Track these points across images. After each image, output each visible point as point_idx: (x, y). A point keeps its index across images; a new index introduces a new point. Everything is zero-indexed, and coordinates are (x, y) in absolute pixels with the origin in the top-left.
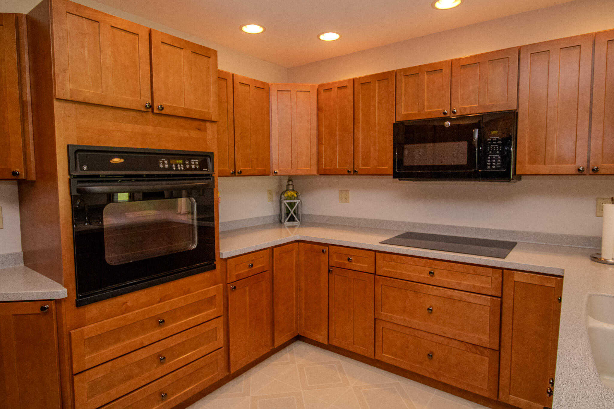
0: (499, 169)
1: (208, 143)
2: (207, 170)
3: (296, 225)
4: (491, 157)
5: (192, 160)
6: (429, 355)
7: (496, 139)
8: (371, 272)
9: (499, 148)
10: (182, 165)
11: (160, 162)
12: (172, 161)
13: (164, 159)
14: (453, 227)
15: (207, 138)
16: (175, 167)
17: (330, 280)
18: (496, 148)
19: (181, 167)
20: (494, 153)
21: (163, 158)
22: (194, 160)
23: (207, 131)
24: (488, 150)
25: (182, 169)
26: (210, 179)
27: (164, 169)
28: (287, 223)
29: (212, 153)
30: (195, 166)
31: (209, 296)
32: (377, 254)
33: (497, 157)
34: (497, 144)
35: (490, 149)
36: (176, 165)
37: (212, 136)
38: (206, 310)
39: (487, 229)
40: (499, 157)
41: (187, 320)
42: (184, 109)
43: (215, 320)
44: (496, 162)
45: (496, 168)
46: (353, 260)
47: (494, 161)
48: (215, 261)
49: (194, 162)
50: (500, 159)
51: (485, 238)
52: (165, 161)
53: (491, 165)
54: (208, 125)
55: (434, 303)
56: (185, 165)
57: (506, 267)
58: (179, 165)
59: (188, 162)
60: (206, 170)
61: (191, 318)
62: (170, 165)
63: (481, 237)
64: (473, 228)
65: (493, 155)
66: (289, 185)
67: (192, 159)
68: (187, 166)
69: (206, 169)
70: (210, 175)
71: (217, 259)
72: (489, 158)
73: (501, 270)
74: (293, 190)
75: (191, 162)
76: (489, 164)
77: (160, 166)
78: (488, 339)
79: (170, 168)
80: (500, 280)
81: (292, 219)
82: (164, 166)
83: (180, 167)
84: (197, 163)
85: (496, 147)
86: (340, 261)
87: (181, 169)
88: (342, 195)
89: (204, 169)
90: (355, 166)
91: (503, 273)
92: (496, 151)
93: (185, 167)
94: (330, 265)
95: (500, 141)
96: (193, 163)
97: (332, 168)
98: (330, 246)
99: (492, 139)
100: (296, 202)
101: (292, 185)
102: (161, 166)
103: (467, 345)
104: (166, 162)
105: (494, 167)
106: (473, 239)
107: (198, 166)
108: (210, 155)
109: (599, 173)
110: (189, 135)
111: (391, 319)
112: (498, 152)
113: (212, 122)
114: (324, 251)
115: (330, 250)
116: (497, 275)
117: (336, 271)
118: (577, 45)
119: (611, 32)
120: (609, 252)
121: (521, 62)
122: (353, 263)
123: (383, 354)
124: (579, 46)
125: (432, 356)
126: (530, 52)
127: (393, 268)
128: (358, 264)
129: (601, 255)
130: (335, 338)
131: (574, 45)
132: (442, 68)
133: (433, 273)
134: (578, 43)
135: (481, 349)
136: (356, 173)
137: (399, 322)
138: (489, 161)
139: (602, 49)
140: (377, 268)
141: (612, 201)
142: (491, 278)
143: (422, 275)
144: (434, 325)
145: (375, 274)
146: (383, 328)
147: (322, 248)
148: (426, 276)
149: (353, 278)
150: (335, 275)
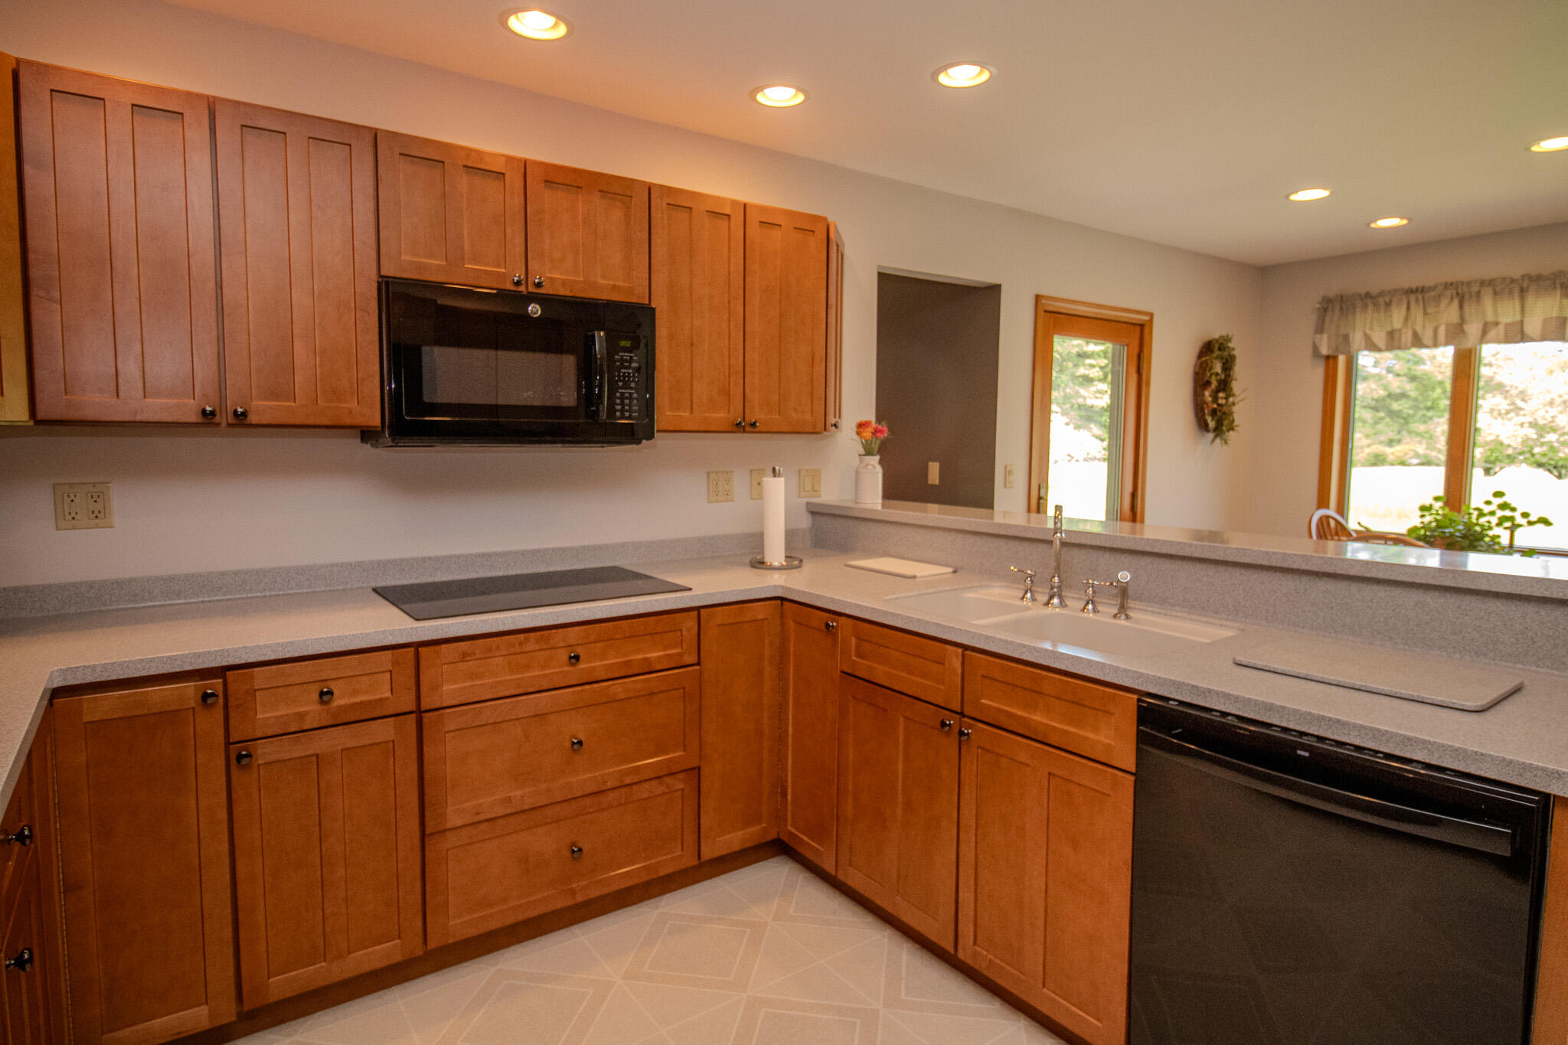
0: (635, 418)
4: (622, 394)
7: (628, 358)
8: (408, 710)
9: (634, 377)
17: (237, 793)
18: (629, 376)
20: (626, 386)
24: (616, 378)
32: (421, 650)
33: (631, 394)
34: (630, 366)
35: (619, 376)
39: (553, 549)
40: (635, 395)
44: (630, 405)
45: (630, 417)
46: (337, 691)
47: (627, 401)
50: (637, 400)
51: (551, 569)
53: (622, 411)
57: (702, 604)
63: (543, 569)
64: (526, 551)
65: (624, 388)
72: (618, 395)
76: (619, 407)
78: (683, 753)
80: (696, 630)
85: (629, 373)
86: (281, 712)
88: (72, 501)
90: (231, 398)
91: (699, 615)
92: (629, 381)
94: (236, 736)
95: (635, 361)
98: (232, 675)
99: (622, 356)
105: (627, 414)
106: (527, 575)
111: (478, 814)
112: (633, 385)
114: (205, 697)
115: (231, 688)
116: (689, 623)
117: (266, 752)
118: (727, 213)
119: (763, 209)
120: (775, 553)
121: (653, 215)
122: (339, 701)
123: (451, 923)
124: (729, 216)
125: (580, 850)
126: (666, 200)
127: (472, 676)
128: (358, 699)
129: (763, 558)
130: (269, 978)
131: (722, 212)
132: (504, 172)
133: (577, 658)
134: (727, 211)
135: (668, 780)
136: (241, 419)
137: (500, 811)
138: (618, 401)
139: (754, 231)
140: (424, 690)
141: (775, 473)
142: (681, 630)
143: (548, 671)
144: (583, 778)
145: (419, 712)
146: (447, 853)
147: (190, 688)
148: (559, 669)
149: (340, 747)
150: (259, 765)
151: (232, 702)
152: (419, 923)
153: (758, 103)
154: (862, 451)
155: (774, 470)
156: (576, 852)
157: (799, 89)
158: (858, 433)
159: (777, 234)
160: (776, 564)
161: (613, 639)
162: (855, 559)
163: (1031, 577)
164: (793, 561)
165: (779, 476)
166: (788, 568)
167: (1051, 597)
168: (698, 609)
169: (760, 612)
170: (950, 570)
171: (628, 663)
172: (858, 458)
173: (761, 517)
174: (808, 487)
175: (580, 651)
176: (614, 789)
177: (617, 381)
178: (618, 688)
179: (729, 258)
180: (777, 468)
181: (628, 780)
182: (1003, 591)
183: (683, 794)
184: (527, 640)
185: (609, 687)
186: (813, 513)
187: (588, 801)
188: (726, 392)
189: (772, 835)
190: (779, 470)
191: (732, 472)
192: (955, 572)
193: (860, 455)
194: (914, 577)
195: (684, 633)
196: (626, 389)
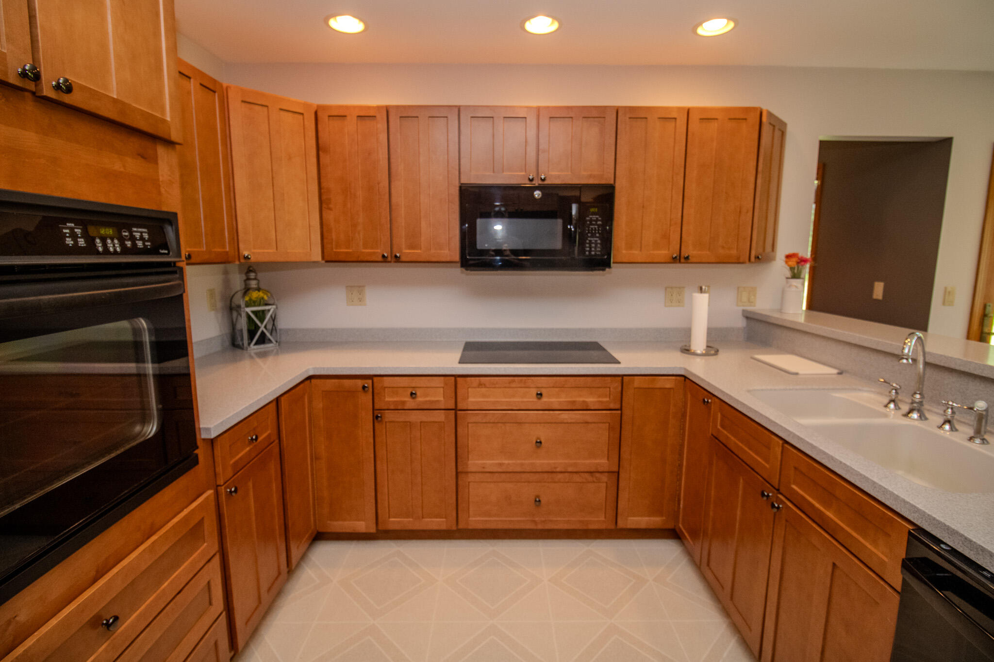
0: (598, 255)
1: (163, 190)
2: (168, 254)
3: (272, 348)
4: (590, 241)
5: (135, 229)
6: (536, 501)
7: (595, 219)
8: (451, 408)
9: (599, 230)
10: (116, 241)
11: (65, 231)
12: (92, 231)
13: (73, 225)
14: (521, 330)
15: (161, 180)
16: (100, 245)
17: (377, 432)
18: (595, 230)
19: (114, 246)
20: (593, 236)
21: (71, 221)
22: (140, 230)
23: (160, 162)
24: (587, 232)
25: (118, 249)
26: (175, 272)
27: (76, 250)
28: (254, 348)
29: (175, 214)
30: (144, 244)
31: (193, 523)
32: (458, 379)
33: (596, 241)
34: (596, 224)
35: (589, 230)
36: (104, 240)
37: (170, 176)
38: (190, 554)
40: (599, 242)
41: (158, 592)
42: (115, 101)
43: (206, 566)
44: (595, 248)
45: (596, 255)
46: (418, 394)
47: (593, 245)
48: (197, 448)
49: (139, 234)
50: (600, 244)
52: (76, 230)
53: (590, 251)
54: (161, 151)
55: (542, 433)
56: (122, 240)
58: (109, 241)
59: (127, 234)
60: (166, 252)
61: (166, 584)
62: (90, 241)
66: (248, 279)
67: (135, 227)
68: (126, 243)
69: (165, 249)
70: (172, 265)
71: (199, 443)
72: (588, 241)
73: (620, 378)
74: (259, 289)
75: (134, 234)
76: (588, 249)
77: (67, 242)
78: (607, 461)
79: (91, 249)
80: (620, 389)
81: (263, 340)
82: (76, 242)
83: (112, 245)
84: (146, 236)
85: (595, 228)
86: (395, 399)
87: (115, 250)
88: (352, 294)
89: (162, 250)
90: (395, 249)
91: (622, 380)
92: (595, 233)
93: (122, 245)
94: (377, 407)
95: (600, 221)
96: (137, 235)
97: (351, 251)
98: (375, 379)
99: (590, 218)
100: (269, 310)
101: (255, 279)
102: (69, 242)
103: (582, 474)
104: (78, 231)
105: (593, 253)
107: (149, 244)
108: (170, 219)
109: (689, 261)
110: (124, 166)
111: (484, 468)
112: (598, 235)
113: (169, 143)
114: (364, 387)
115: (375, 385)
116: (616, 385)
117: (389, 416)
118: (673, 117)
119: (704, 110)
120: (699, 343)
121: (619, 127)
122: (420, 399)
123: (471, 519)
124: (675, 119)
125: (539, 501)
126: (628, 116)
127: (484, 396)
128: (428, 399)
129: (690, 346)
130: (389, 518)
131: (670, 116)
132: (525, 116)
133: (541, 394)
134: (674, 115)
135: (598, 475)
136: (397, 259)
137: (495, 469)
138: (587, 245)
139: (694, 125)
140: (459, 400)
141: (701, 290)
142: (610, 388)
143: (525, 400)
144: (542, 462)
145: (456, 409)
146: (469, 484)
147: (360, 383)
148: (530, 398)
149: (419, 421)
150: (386, 422)
151: (376, 391)
152: (454, 514)
153: (700, 36)
154: (788, 274)
155: (701, 288)
156: (538, 502)
157: (729, 19)
158: (786, 262)
159: (714, 125)
160: (699, 352)
161: (563, 387)
162: (758, 354)
163: (896, 390)
164: (712, 350)
165: (705, 292)
166: (706, 355)
167: (911, 411)
168: (623, 376)
169: (669, 384)
170: (835, 371)
171: (574, 402)
172: (785, 280)
173: (690, 319)
174: (745, 299)
175: (544, 391)
176: (561, 472)
177: (587, 233)
178: (565, 416)
179: (674, 147)
180: (704, 287)
181: (570, 469)
182: (872, 396)
183: (607, 485)
184: (514, 381)
185: (559, 414)
186: (747, 318)
187: (546, 475)
188: (666, 237)
189: (670, 526)
190: (705, 289)
191: (684, 287)
192: (840, 373)
193: (787, 278)
194: (797, 374)
195: (611, 389)
196: (593, 237)
